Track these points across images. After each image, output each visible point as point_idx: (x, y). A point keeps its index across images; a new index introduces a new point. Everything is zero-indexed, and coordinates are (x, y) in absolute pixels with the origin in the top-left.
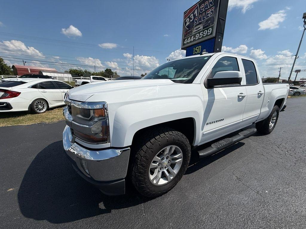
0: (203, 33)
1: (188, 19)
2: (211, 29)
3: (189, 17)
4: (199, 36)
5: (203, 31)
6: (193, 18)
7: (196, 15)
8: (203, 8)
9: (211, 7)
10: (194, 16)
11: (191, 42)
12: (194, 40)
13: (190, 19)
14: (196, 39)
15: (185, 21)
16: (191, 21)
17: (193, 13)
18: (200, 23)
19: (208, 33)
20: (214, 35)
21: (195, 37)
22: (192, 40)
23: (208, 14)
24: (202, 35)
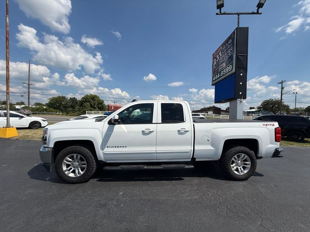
0: (226, 70)
1: (215, 60)
2: (231, 66)
3: (216, 58)
4: (223, 73)
5: (226, 68)
6: (218, 58)
7: (221, 56)
8: (225, 49)
9: (230, 47)
10: (219, 56)
11: (218, 78)
12: (220, 77)
13: (217, 59)
14: (221, 75)
15: (213, 61)
16: (217, 60)
17: (218, 54)
18: (223, 62)
19: (229, 69)
20: (234, 70)
21: (220, 74)
22: (218, 77)
23: (228, 53)
24: (225, 71)
